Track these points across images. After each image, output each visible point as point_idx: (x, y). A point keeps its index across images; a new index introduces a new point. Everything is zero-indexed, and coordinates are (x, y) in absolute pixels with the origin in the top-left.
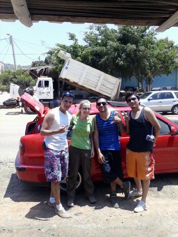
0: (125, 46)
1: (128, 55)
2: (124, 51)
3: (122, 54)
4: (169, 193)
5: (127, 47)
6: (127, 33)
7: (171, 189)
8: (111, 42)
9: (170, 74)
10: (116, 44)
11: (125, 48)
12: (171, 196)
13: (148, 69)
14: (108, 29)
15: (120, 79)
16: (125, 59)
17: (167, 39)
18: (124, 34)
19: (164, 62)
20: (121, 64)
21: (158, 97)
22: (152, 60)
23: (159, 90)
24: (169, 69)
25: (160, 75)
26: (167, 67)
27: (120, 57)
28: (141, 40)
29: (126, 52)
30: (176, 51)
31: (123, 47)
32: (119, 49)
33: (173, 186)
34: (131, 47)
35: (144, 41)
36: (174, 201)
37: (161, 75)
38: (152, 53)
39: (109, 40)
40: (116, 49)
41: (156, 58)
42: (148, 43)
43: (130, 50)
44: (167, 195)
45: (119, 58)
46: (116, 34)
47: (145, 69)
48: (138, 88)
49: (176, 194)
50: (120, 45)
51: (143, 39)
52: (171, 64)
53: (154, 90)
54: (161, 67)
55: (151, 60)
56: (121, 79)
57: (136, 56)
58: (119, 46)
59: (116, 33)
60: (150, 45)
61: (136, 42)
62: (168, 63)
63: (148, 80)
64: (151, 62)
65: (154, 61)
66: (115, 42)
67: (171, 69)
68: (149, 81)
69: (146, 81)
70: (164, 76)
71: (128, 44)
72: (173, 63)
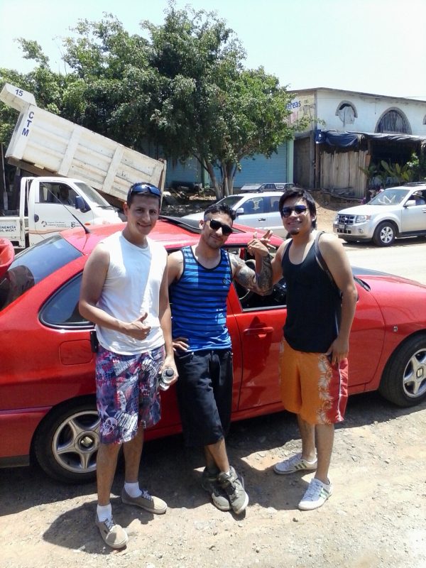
0: (170, 80)
1: (179, 104)
2: (168, 92)
3: (164, 99)
4: (343, 448)
5: (176, 84)
6: (175, 48)
7: (346, 439)
8: (132, 69)
9: (274, 153)
10: (147, 74)
11: (172, 84)
12: (349, 458)
13: (227, 139)
14: (126, 34)
15: (163, 162)
16: (173, 112)
17: (261, 70)
18: (166, 51)
19: (261, 124)
20: (163, 124)
21: (256, 207)
22: (236, 117)
23: (259, 191)
24: (273, 140)
25: (251, 155)
26: (269, 135)
27: (160, 106)
28: (209, 68)
29: (173, 94)
30: (287, 100)
31: (167, 84)
32: (155, 87)
33: (347, 429)
34: (185, 83)
35: (215, 72)
36: (357, 470)
37: (255, 156)
38: (236, 100)
39: (128, 63)
40: (147, 88)
41: (244, 112)
42: (225, 76)
43: (182, 92)
44: (340, 457)
45: (156, 110)
46: (147, 48)
47: (219, 139)
48: (201, 184)
49: (359, 451)
50: (159, 78)
51: (213, 66)
52: (276, 129)
53: (246, 192)
54: (256, 137)
55: (234, 119)
56: (165, 161)
57: (197, 106)
58: (155, 81)
59: (146, 45)
60: (230, 80)
61: (196, 73)
62: (270, 126)
63: (225, 166)
64: (233, 122)
65: (241, 122)
66: (146, 69)
67: (277, 143)
68: (229, 169)
69: (220, 168)
70: (261, 158)
71: (179, 77)
72: (281, 126)
